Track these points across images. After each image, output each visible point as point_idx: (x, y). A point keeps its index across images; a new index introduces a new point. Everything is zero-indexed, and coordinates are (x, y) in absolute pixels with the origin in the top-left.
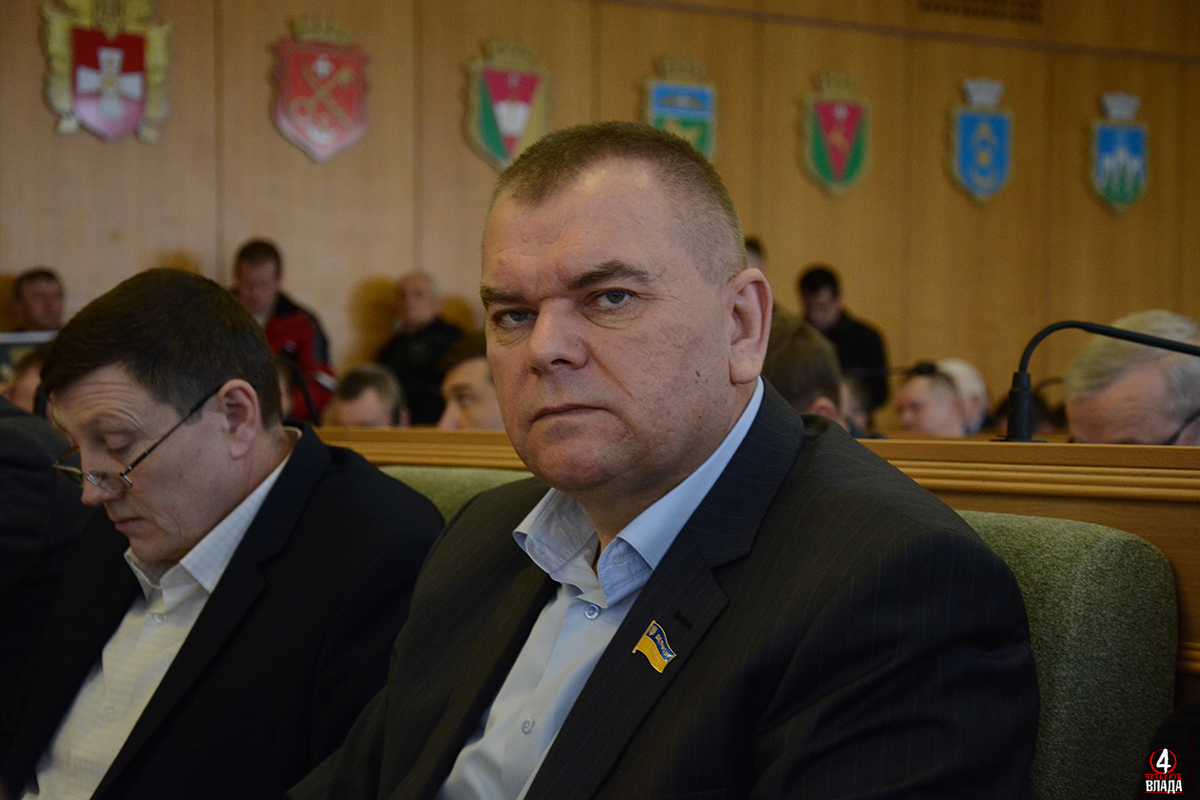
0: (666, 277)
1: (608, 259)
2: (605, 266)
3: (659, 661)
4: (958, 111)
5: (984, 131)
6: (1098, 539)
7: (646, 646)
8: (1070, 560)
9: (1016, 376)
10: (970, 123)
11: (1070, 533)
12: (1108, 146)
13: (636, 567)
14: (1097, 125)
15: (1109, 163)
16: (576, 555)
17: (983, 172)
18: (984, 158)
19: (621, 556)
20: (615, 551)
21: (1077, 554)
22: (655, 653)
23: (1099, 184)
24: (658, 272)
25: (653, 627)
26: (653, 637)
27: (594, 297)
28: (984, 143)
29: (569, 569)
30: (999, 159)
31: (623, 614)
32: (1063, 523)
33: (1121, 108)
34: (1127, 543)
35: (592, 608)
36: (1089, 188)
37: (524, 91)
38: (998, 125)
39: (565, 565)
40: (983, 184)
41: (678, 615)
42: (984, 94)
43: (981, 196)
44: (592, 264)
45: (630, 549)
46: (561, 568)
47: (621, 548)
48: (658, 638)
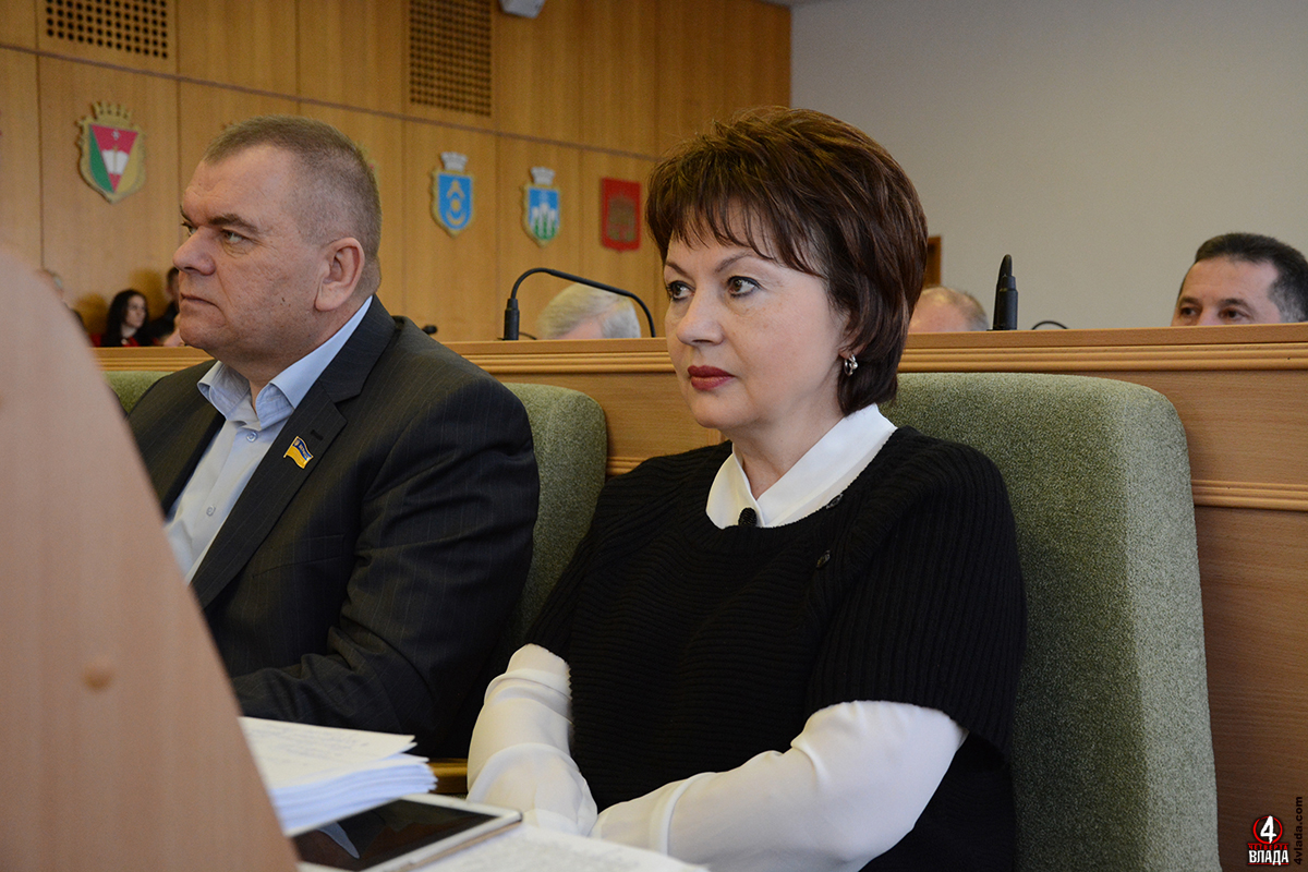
0: (272, 232)
1: (232, 212)
2: (228, 215)
3: (302, 462)
4: (438, 173)
5: (455, 186)
6: (562, 395)
7: (293, 452)
8: (546, 407)
9: (509, 300)
10: (446, 181)
11: (545, 392)
12: (536, 202)
13: (282, 404)
14: (528, 187)
15: (536, 212)
16: (242, 400)
17: (456, 215)
18: (456, 205)
19: (271, 397)
20: (267, 393)
21: (550, 404)
22: (300, 457)
23: (531, 227)
24: (266, 229)
25: (296, 441)
26: (297, 447)
27: (229, 234)
28: (456, 195)
29: (238, 410)
30: (466, 205)
31: (275, 435)
32: (541, 387)
33: (544, 177)
34: (579, 397)
35: (252, 432)
36: (524, 229)
37: (125, 142)
38: (464, 183)
39: (235, 408)
40: (456, 223)
41: (313, 432)
42: (455, 162)
43: (454, 231)
44: (222, 213)
45: (279, 391)
46: (232, 411)
47: (272, 390)
48: (301, 447)
